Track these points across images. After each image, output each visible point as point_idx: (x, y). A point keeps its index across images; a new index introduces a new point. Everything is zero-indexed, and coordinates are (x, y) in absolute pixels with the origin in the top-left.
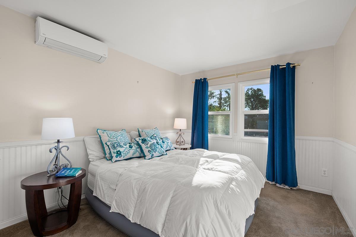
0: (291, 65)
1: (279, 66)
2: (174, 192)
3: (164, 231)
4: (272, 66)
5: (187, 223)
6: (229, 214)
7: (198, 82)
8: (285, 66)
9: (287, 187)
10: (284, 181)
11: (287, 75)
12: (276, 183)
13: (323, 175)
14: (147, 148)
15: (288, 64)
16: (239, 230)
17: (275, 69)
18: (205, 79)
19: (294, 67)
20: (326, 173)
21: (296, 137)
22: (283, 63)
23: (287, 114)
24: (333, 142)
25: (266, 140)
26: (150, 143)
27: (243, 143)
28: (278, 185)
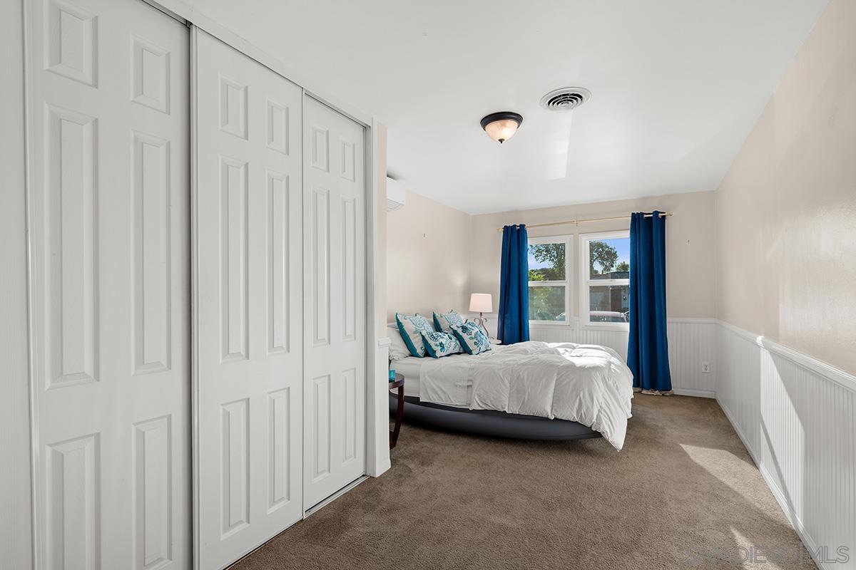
0: (660, 215)
1: (643, 214)
2: (558, 374)
3: (554, 411)
4: (633, 214)
5: (580, 398)
6: (617, 388)
7: (510, 230)
8: (652, 215)
9: (657, 392)
10: (653, 386)
11: (654, 229)
12: (643, 388)
13: (704, 371)
14: (471, 338)
15: (656, 213)
16: (626, 403)
17: (637, 219)
18: (522, 226)
19: (664, 217)
20: (708, 368)
21: (668, 319)
22: (648, 210)
23: (656, 286)
24: (716, 324)
25: (626, 326)
26: (474, 332)
27: (589, 332)
28: (644, 392)
